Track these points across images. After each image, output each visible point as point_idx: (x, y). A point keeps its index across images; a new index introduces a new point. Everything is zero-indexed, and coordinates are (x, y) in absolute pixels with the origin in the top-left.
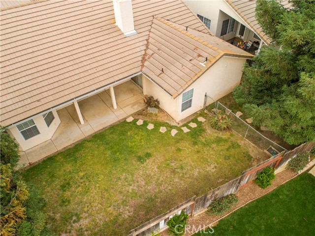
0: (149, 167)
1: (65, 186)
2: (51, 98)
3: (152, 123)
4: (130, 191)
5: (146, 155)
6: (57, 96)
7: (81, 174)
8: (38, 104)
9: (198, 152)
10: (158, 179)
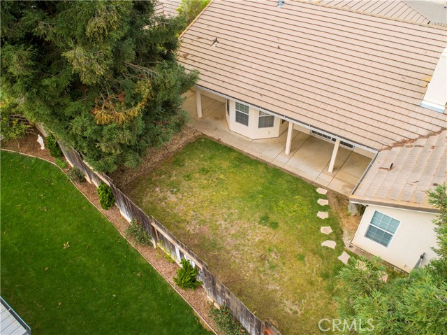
0: (257, 231)
1: (204, 171)
2: (271, 101)
3: (330, 215)
4: (218, 223)
5: (273, 223)
6: (277, 103)
7: (222, 176)
8: (258, 97)
9: (311, 283)
10: (244, 245)
